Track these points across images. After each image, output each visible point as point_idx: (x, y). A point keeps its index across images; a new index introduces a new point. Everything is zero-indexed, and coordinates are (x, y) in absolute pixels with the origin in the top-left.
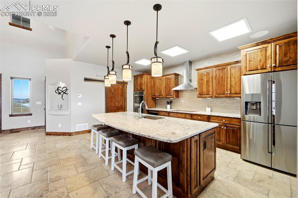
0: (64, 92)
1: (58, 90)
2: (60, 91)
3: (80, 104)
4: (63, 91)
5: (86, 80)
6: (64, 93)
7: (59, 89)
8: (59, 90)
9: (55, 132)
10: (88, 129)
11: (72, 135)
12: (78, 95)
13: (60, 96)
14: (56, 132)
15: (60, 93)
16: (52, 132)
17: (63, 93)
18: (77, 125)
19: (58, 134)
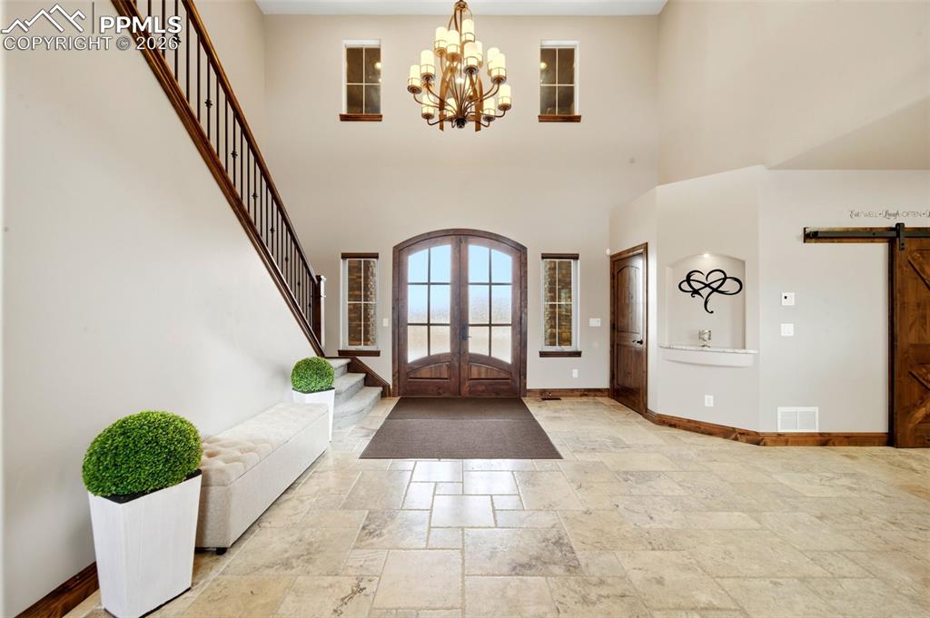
0: (714, 286)
1: (688, 279)
2: (697, 286)
3: (788, 330)
4: (706, 286)
5: (811, 236)
6: (715, 290)
7: (692, 278)
8: (692, 282)
9: (689, 421)
10: (817, 431)
11: (765, 445)
12: (784, 295)
13: (699, 300)
14: (695, 422)
15: (696, 292)
16: (680, 419)
17: (708, 290)
18: (781, 410)
19: (702, 428)
